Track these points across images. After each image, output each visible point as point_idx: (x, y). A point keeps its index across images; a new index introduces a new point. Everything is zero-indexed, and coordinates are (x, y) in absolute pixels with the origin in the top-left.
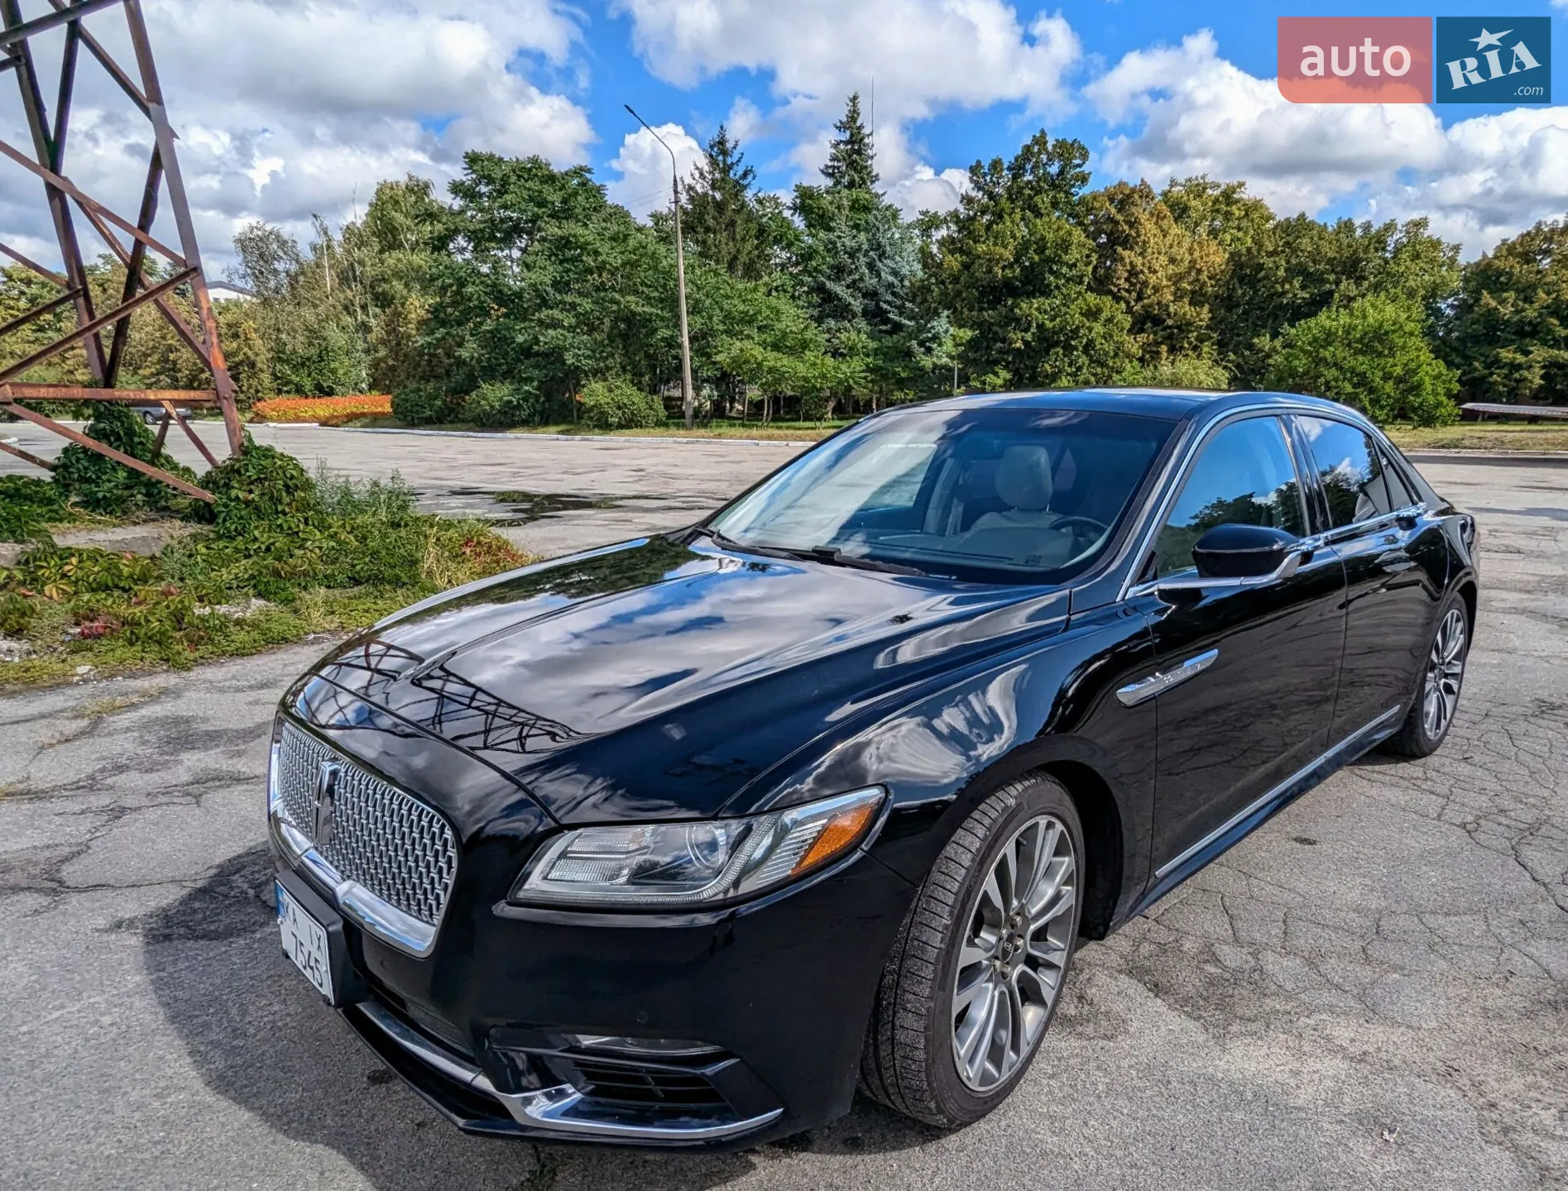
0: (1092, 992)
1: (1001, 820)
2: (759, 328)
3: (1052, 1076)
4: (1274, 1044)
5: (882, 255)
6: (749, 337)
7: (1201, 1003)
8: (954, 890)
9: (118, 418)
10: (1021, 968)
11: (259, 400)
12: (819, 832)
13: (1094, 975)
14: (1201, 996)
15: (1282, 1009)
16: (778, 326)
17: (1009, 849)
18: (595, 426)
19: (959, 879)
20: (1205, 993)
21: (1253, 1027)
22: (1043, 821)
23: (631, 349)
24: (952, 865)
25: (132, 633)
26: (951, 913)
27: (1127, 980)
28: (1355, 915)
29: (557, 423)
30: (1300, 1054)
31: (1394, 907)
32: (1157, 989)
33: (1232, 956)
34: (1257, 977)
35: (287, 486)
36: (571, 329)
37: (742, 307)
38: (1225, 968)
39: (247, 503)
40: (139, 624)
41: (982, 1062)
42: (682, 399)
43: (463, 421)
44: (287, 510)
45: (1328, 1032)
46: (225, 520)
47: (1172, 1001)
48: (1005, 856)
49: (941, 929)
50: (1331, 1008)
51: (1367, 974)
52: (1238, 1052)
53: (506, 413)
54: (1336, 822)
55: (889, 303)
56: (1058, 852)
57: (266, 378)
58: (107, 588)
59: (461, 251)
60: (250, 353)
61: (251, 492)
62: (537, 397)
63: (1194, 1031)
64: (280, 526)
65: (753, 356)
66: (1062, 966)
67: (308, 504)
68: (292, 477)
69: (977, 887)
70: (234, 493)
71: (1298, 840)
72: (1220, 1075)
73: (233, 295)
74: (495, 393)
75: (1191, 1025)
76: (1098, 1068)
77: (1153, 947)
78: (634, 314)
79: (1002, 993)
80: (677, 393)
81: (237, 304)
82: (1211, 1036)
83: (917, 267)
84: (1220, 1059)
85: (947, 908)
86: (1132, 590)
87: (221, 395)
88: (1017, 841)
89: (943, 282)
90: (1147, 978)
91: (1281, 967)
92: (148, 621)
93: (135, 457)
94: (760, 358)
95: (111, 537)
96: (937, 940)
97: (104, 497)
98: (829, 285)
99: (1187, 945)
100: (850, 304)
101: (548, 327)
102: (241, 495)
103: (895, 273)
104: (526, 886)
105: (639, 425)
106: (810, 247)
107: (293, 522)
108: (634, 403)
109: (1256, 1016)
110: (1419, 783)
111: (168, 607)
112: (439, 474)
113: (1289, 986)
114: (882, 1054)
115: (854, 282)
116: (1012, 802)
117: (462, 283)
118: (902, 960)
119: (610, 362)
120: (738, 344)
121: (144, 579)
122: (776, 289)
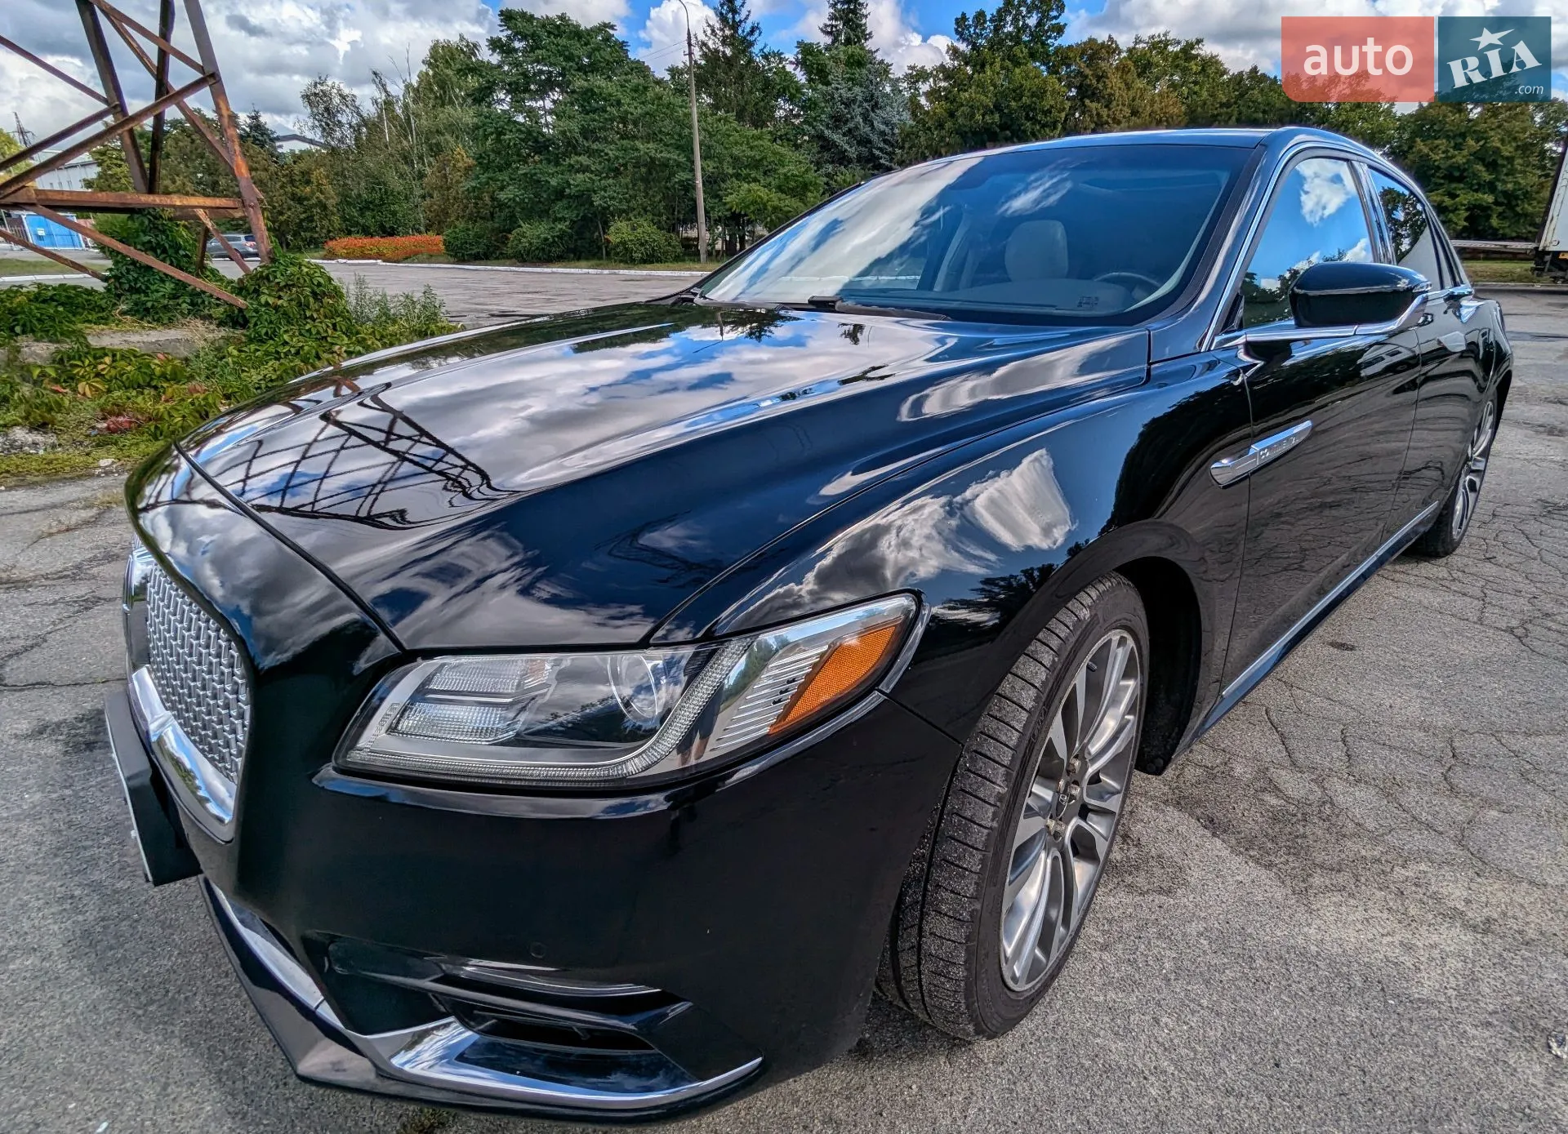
0: (1137, 829)
1: (1073, 640)
2: (765, 173)
3: (1105, 947)
4: (1370, 903)
5: (875, 106)
6: (755, 180)
7: (1269, 845)
8: (1012, 744)
9: (164, 232)
10: (1075, 821)
11: (331, 239)
12: (814, 665)
13: (1137, 806)
14: (1266, 836)
15: (1369, 855)
16: (782, 171)
17: (1080, 680)
18: (621, 261)
19: (1019, 727)
20: (1270, 831)
21: (1340, 879)
22: (1115, 636)
23: (651, 193)
24: (1009, 707)
25: (156, 427)
26: (1007, 775)
27: (1176, 813)
28: (1421, 734)
29: (587, 259)
30: (1408, 921)
31: (1465, 725)
32: (1212, 825)
33: (1295, 785)
34: (1328, 812)
35: (314, 294)
36: (598, 173)
37: (749, 153)
38: (1288, 799)
39: (277, 308)
40: (161, 419)
41: (1033, 950)
42: (697, 239)
43: (508, 257)
44: (315, 316)
45: (1433, 888)
46: (256, 325)
47: (1233, 842)
48: (1075, 687)
49: (992, 801)
50: (1428, 856)
51: (1458, 810)
52: (1329, 914)
53: (543, 249)
54: (1370, 625)
55: (881, 149)
56: (1126, 675)
57: (336, 219)
58: (139, 386)
59: (502, 101)
60: (322, 197)
61: (280, 298)
62: (571, 237)
63: (1266, 885)
64: (309, 331)
65: (760, 197)
66: (1117, 811)
67: (336, 311)
68: (319, 284)
69: (1043, 735)
70: (263, 299)
71: (1333, 644)
72: (1314, 948)
73: (305, 146)
74: (532, 232)
75: (1263, 874)
76: (1160, 935)
77: (1199, 771)
78: (653, 160)
79: (1055, 859)
80: (693, 234)
81: (309, 153)
82: (1290, 892)
83: (906, 115)
84: (1309, 925)
85: (1002, 770)
86: (1217, 339)
87: (247, 203)
88: (1088, 667)
89: (929, 129)
90: (1199, 811)
91: (1358, 801)
92: (171, 416)
93: (182, 269)
94: (766, 198)
95: (145, 339)
96: (987, 816)
97: (153, 306)
98: (827, 132)
99: (1239, 770)
100: (846, 150)
101: (578, 171)
102: (271, 300)
103: (886, 123)
104: (362, 743)
105: (659, 261)
106: (810, 99)
107: (321, 327)
108: (654, 241)
109: (1339, 864)
110: (1447, 584)
111: (193, 404)
112: (482, 300)
113: (1371, 824)
114: (903, 963)
115: (850, 130)
116: (1085, 614)
117: (500, 133)
118: (935, 842)
119: (633, 203)
120: (746, 185)
121: (175, 377)
122: (780, 137)
